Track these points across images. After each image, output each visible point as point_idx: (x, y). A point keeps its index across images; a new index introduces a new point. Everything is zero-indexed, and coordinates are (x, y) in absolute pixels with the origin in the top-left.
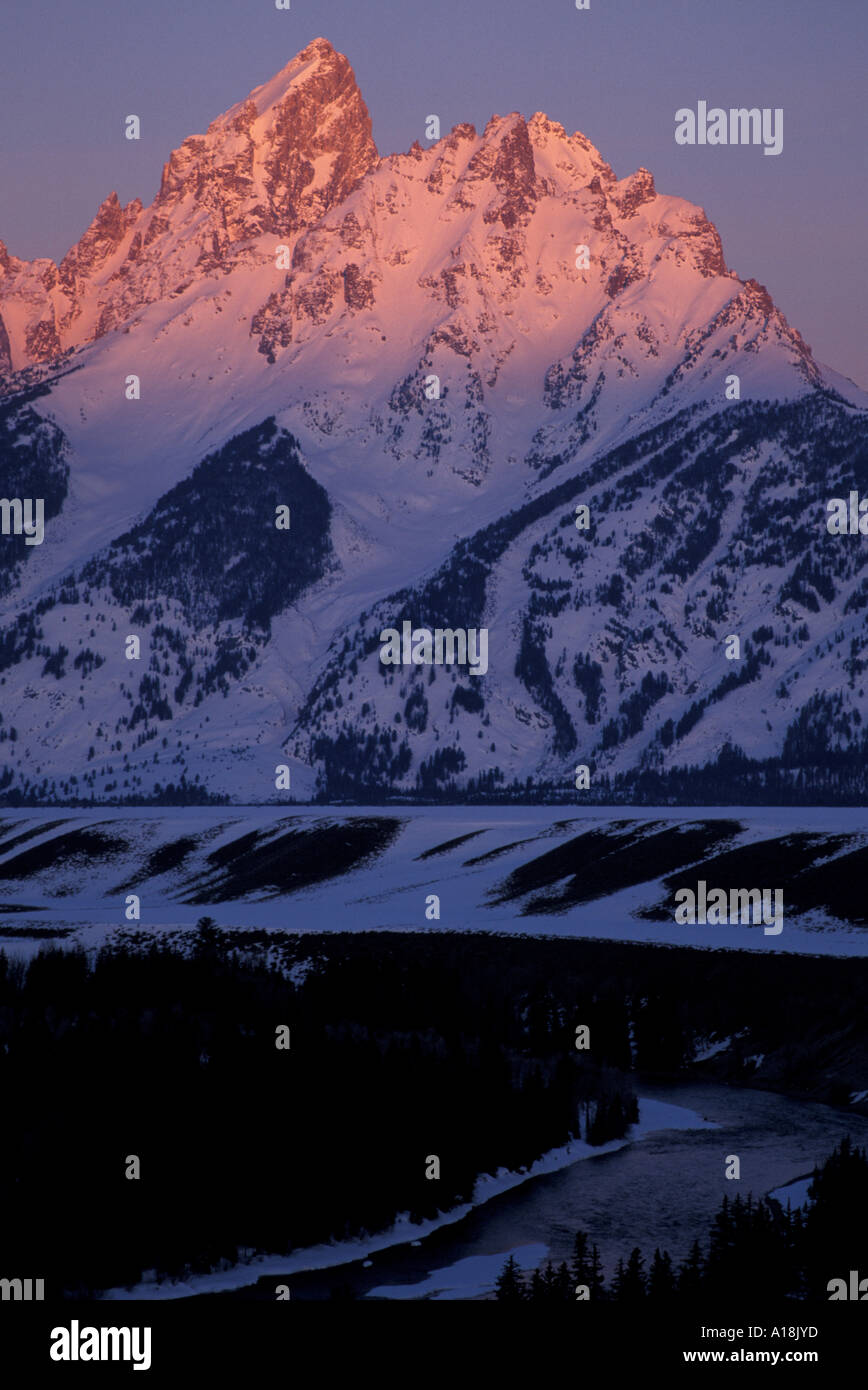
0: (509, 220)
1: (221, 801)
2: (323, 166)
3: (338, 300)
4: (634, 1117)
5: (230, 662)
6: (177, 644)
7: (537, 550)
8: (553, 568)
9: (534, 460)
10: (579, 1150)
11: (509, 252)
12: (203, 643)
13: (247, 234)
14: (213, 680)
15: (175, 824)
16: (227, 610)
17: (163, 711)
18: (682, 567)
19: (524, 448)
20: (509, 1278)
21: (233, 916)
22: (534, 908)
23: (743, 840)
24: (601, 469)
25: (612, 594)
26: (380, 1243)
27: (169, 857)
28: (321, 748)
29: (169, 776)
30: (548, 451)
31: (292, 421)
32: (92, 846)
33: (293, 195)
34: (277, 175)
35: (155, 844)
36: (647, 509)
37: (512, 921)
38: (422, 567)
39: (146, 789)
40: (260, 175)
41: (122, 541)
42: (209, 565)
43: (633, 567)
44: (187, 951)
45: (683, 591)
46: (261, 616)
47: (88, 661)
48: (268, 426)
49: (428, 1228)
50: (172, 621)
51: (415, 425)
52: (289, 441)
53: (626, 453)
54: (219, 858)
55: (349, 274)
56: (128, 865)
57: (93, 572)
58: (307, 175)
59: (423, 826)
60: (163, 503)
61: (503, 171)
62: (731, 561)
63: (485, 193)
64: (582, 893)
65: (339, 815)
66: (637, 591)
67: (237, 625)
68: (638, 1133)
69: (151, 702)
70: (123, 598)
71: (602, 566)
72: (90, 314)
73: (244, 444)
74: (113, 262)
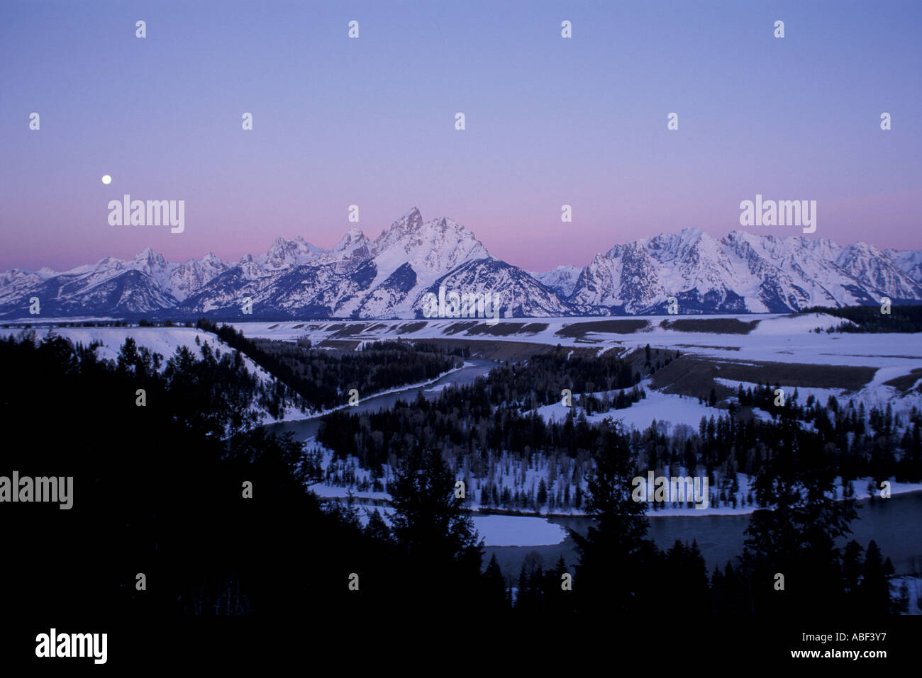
0: (443, 232)
1: (401, 319)
2: (415, 225)
3: (417, 244)
4: (463, 364)
5: (402, 298)
6: (394, 296)
7: (448, 281)
8: (450, 284)
9: (447, 268)
10: (455, 370)
11: (443, 237)
12: (398, 296)
13: (404, 235)
14: (399, 301)
15: (394, 323)
16: (401, 291)
17: (392, 306)
18: (470, 283)
19: (445, 266)
20: (445, 388)
21: (403, 336)
22: (448, 334)
23: (479, 324)
24: (457, 269)
25: (459, 288)
26: (426, 384)
27: (394, 328)
28: (416, 311)
29: (393, 316)
30: (449, 266)
31: (411, 262)
32: (382, 326)
33: (411, 229)
34: (408, 226)
35: (391, 326)
36: (464, 274)
37: (445, 336)
38: (430, 285)
39: (390, 318)
40: (406, 226)
41: (386, 281)
42: (398, 284)
43: (462, 284)
44: (396, 342)
45: (470, 287)
46: (406, 292)
47: (381, 299)
48: (407, 263)
49: (433, 381)
50: (393, 293)
51: (429, 263)
52: (410, 265)
53: (461, 267)
54: (400, 328)
55: (419, 240)
56: (388, 329)
57: (381, 285)
58: (412, 226)
59: (431, 323)
60: (392, 275)
61: (442, 225)
62: (477, 282)
63: (440, 228)
64: (454, 332)
65: (419, 321)
66: (463, 287)
67: (403, 293)
68: (464, 367)
69: (390, 305)
70: (386, 289)
71: (458, 283)
72: (381, 247)
73: (404, 266)
74: (384, 240)
